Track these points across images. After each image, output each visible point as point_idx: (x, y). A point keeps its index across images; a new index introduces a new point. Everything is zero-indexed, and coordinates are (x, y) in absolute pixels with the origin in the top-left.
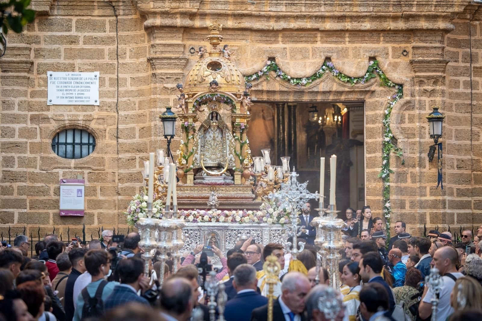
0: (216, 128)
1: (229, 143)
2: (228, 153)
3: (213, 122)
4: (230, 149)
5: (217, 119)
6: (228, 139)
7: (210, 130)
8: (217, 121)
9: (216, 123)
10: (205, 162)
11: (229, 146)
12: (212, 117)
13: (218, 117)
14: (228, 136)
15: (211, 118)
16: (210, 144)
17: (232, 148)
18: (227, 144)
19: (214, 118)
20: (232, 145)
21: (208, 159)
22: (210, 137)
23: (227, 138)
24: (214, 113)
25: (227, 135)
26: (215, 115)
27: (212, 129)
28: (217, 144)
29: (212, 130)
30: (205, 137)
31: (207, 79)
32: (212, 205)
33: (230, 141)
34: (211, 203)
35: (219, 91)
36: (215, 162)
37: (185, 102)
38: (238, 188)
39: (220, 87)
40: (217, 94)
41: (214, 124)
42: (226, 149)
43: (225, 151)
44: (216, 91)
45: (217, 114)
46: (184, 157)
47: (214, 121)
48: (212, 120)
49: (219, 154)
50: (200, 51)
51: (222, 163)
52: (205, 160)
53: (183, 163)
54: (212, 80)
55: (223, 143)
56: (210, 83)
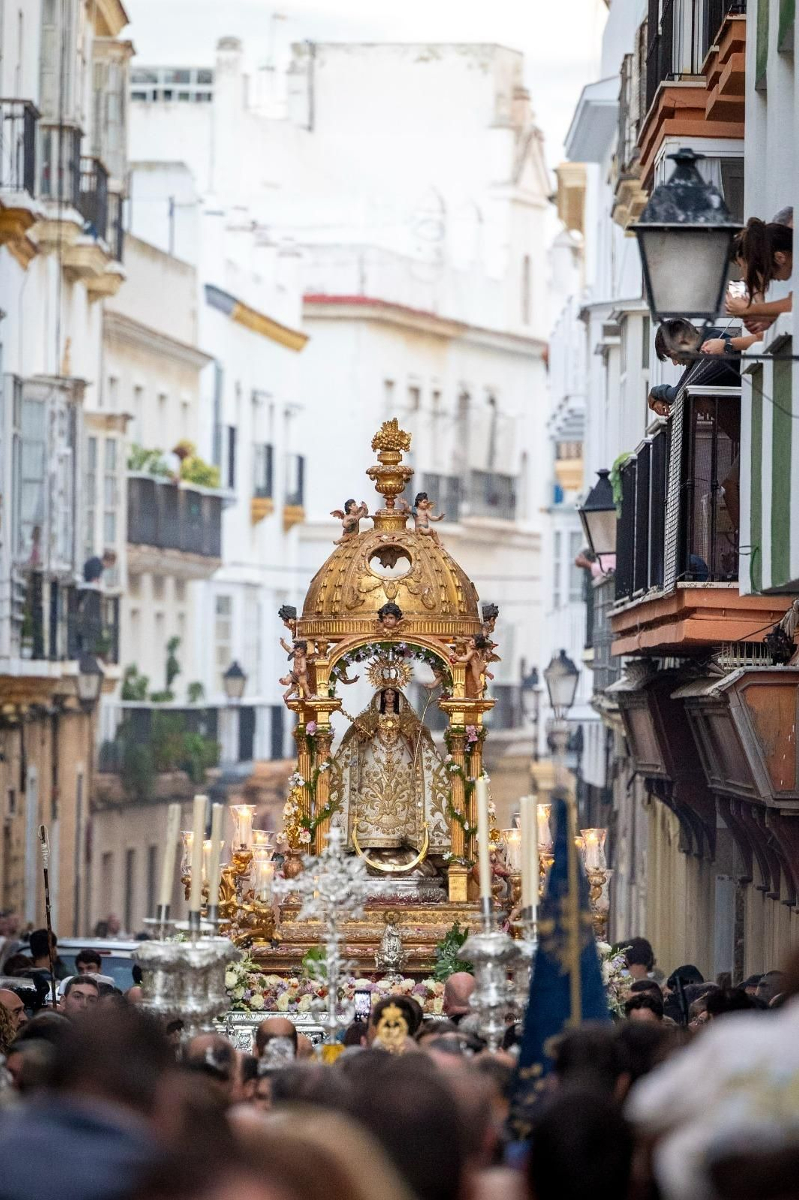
0: (394, 737)
1: (432, 779)
2: (429, 808)
3: (387, 720)
4: (434, 797)
5: (396, 711)
6: (429, 768)
7: (376, 742)
8: (396, 716)
9: (393, 720)
10: (362, 836)
11: (433, 789)
12: (383, 705)
13: (401, 702)
14: (429, 759)
15: (378, 707)
16: (379, 783)
17: (440, 795)
18: (427, 781)
19: (389, 709)
20: (441, 785)
21: (370, 826)
22: (378, 761)
23: (425, 763)
24: (390, 692)
25: (425, 755)
26: (389, 698)
27: (384, 738)
28: (398, 784)
29: (382, 743)
30: (362, 764)
31: (369, 599)
32: (387, 964)
33: (436, 774)
34: (386, 958)
35: (404, 633)
36: (392, 836)
37: (307, 665)
38: (460, 913)
39: (408, 624)
40: (398, 644)
41: (390, 724)
42: (422, 798)
43: (420, 804)
44: (396, 635)
45: (397, 694)
46: (305, 823)
47: (387, 715)
48: (382, 712)
49: (404, 812)
50: (348, 511)
51: (411, 837)
52: (362, 828)
53: (304, 841)
54: (385, 601)
55: (415, 780)
56: (380, 612)
